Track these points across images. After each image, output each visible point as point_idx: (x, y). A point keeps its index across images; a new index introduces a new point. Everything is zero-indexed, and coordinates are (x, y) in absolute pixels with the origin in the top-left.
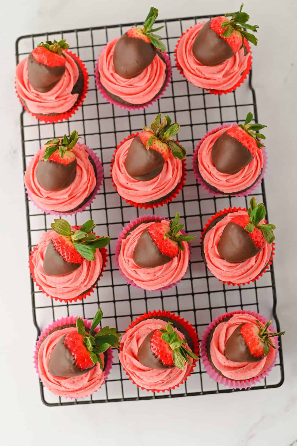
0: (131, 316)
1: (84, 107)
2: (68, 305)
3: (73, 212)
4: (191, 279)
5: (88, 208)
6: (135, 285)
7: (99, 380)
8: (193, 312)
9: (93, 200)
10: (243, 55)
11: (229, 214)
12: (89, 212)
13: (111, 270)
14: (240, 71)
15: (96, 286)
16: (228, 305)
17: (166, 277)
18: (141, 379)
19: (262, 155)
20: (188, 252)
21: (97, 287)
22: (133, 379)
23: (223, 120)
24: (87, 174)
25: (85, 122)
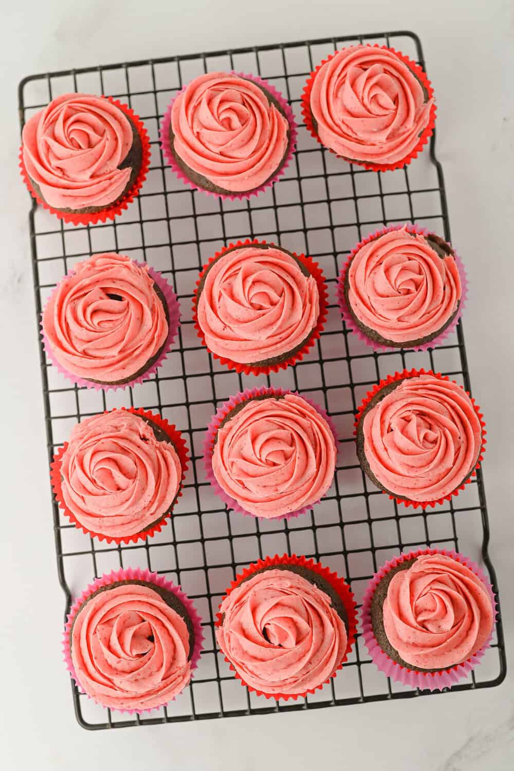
0: (234, 565)
1: (142, 199)
2: (120, 549)
3: (126, 384)
4: (338, 498)
5: (152, 376)
6: (241, 509)
7: (181, 678)
8: (342, 556)
9: (163, 362)
10: (423, 102)
11: (405, 382)
12: (154, 383)
13: (196, 486)
14: (416, 131)
15: (170, 514)
16: (403, 542)
17: (297, 494)
18: (257, 676)
19: (459, 277)
20: (334, 449)
21: (172, 517)
22: (243, 677)
23: (387, 218)
24: (152, 315)
25: (145, 224)
